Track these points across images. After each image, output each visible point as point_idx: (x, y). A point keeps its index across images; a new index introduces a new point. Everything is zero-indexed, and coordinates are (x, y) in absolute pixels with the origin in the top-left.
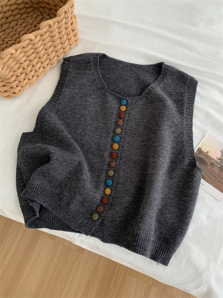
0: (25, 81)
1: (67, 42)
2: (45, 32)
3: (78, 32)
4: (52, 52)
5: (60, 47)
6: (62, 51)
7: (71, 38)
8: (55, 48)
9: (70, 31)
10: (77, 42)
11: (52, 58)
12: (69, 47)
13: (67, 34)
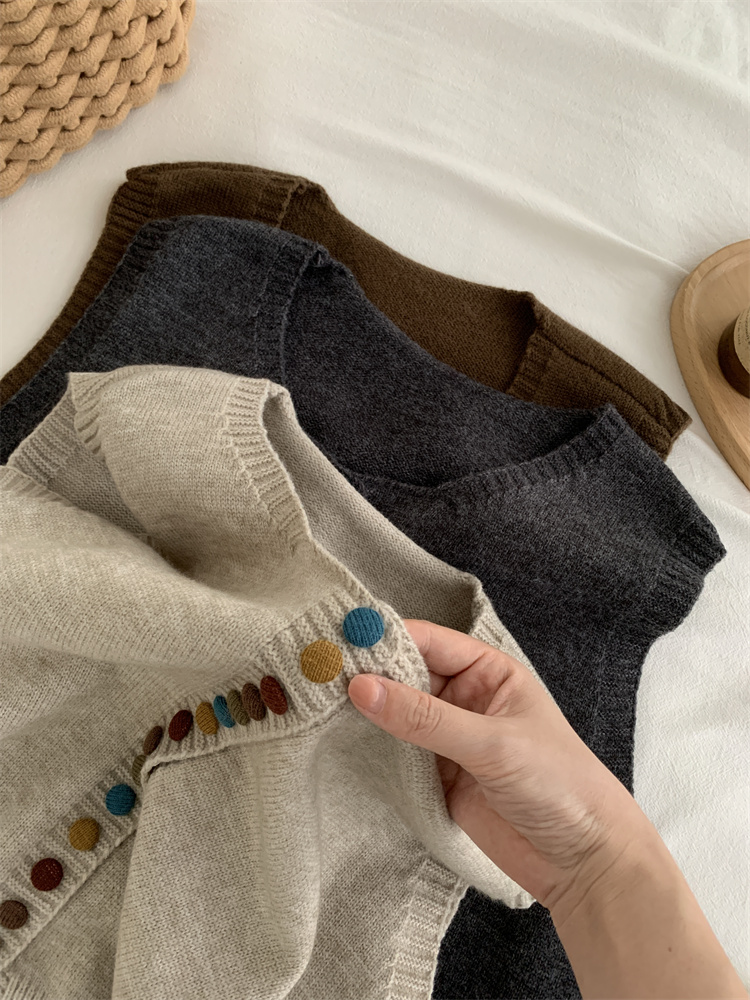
1: (111, 71)
3: (181, 30)
4: (26, 109)
5: (70, 94)
6: (88, 109)
7: (137, 54)
8: (41, 93)
9: (136, 19)
10: (176, 71)
11: (33, 137)
12: (129, 94)
13: (114, 32)
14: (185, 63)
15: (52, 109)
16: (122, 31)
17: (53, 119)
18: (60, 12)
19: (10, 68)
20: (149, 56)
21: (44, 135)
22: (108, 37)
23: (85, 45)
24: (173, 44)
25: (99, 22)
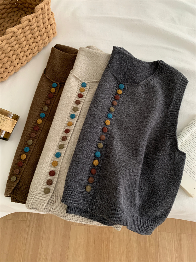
0: (11, 67)
1: (46, 34)
2: (26, 25)
3: (55, 27)
4: (33, 43)
5: (40, 39)
6: (42, 42)
7: (49, 31)
8: (35, 40)
9: (48, 25)
10: (55, 35)
11: (34, 48)
12: (48, 39)
13: (45, 27)
14: (56, 33)
15: (37, 43)
16: (47, 27)
17: (37, 44)
18: (38, 23)
19: (31, 34)
20: (51, 32)
21: (36, 48)
22: (45, 28)
23: (41, 30)
24: (55, 29)
25: (43, 26)
